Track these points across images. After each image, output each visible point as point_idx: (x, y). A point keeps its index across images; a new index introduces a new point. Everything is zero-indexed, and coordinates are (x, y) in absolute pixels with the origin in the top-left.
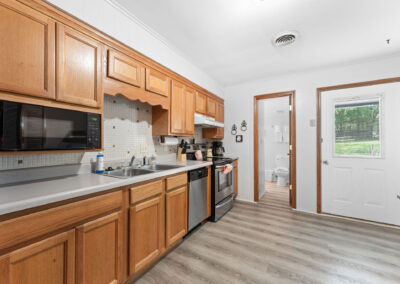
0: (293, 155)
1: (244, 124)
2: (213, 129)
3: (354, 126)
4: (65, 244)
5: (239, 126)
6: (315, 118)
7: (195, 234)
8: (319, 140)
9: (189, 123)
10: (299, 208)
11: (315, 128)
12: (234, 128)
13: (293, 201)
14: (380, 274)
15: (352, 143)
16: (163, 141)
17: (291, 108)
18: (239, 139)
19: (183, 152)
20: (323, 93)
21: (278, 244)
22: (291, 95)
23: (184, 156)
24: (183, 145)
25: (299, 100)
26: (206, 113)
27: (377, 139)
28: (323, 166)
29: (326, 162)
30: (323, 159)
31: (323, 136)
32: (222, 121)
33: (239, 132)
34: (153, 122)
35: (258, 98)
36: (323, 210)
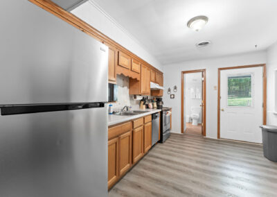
0: (204, 106)
1: (175, 88)
2: (158, 91)
3: (237, 88)
4: (116, 143)
5: (172, 89)
6: (217, 85)
7: (154, 148)
8: (219, 97)
9: (148, 87)
10: (207, 136)
11: (217, 91)
12: (169, 90)
13: (204, 133)
14: (250, 163)
15: (236, 99)
16: (135, 98)
17: (203, 79)
18: (172, 96)
19: (144, 104)
20: (221, 71)
21: (199, 152)
22: (203, 71)
23: (144, 106)
24: (144, 100)
25: (208, 74)
26: (156, 82)
27: (250, 97)
28: (221, 112)
29: (223, 110)
30: (221, 108)
31: (221, 95)
32: (162, 86)
33: (172, 93)
34: (130, 87)
35: (184, 72)
36: (221, 136)
